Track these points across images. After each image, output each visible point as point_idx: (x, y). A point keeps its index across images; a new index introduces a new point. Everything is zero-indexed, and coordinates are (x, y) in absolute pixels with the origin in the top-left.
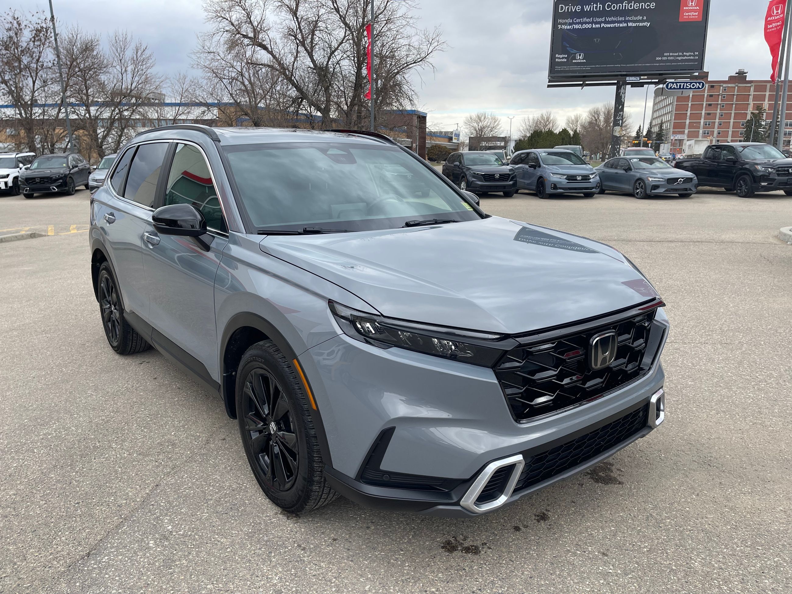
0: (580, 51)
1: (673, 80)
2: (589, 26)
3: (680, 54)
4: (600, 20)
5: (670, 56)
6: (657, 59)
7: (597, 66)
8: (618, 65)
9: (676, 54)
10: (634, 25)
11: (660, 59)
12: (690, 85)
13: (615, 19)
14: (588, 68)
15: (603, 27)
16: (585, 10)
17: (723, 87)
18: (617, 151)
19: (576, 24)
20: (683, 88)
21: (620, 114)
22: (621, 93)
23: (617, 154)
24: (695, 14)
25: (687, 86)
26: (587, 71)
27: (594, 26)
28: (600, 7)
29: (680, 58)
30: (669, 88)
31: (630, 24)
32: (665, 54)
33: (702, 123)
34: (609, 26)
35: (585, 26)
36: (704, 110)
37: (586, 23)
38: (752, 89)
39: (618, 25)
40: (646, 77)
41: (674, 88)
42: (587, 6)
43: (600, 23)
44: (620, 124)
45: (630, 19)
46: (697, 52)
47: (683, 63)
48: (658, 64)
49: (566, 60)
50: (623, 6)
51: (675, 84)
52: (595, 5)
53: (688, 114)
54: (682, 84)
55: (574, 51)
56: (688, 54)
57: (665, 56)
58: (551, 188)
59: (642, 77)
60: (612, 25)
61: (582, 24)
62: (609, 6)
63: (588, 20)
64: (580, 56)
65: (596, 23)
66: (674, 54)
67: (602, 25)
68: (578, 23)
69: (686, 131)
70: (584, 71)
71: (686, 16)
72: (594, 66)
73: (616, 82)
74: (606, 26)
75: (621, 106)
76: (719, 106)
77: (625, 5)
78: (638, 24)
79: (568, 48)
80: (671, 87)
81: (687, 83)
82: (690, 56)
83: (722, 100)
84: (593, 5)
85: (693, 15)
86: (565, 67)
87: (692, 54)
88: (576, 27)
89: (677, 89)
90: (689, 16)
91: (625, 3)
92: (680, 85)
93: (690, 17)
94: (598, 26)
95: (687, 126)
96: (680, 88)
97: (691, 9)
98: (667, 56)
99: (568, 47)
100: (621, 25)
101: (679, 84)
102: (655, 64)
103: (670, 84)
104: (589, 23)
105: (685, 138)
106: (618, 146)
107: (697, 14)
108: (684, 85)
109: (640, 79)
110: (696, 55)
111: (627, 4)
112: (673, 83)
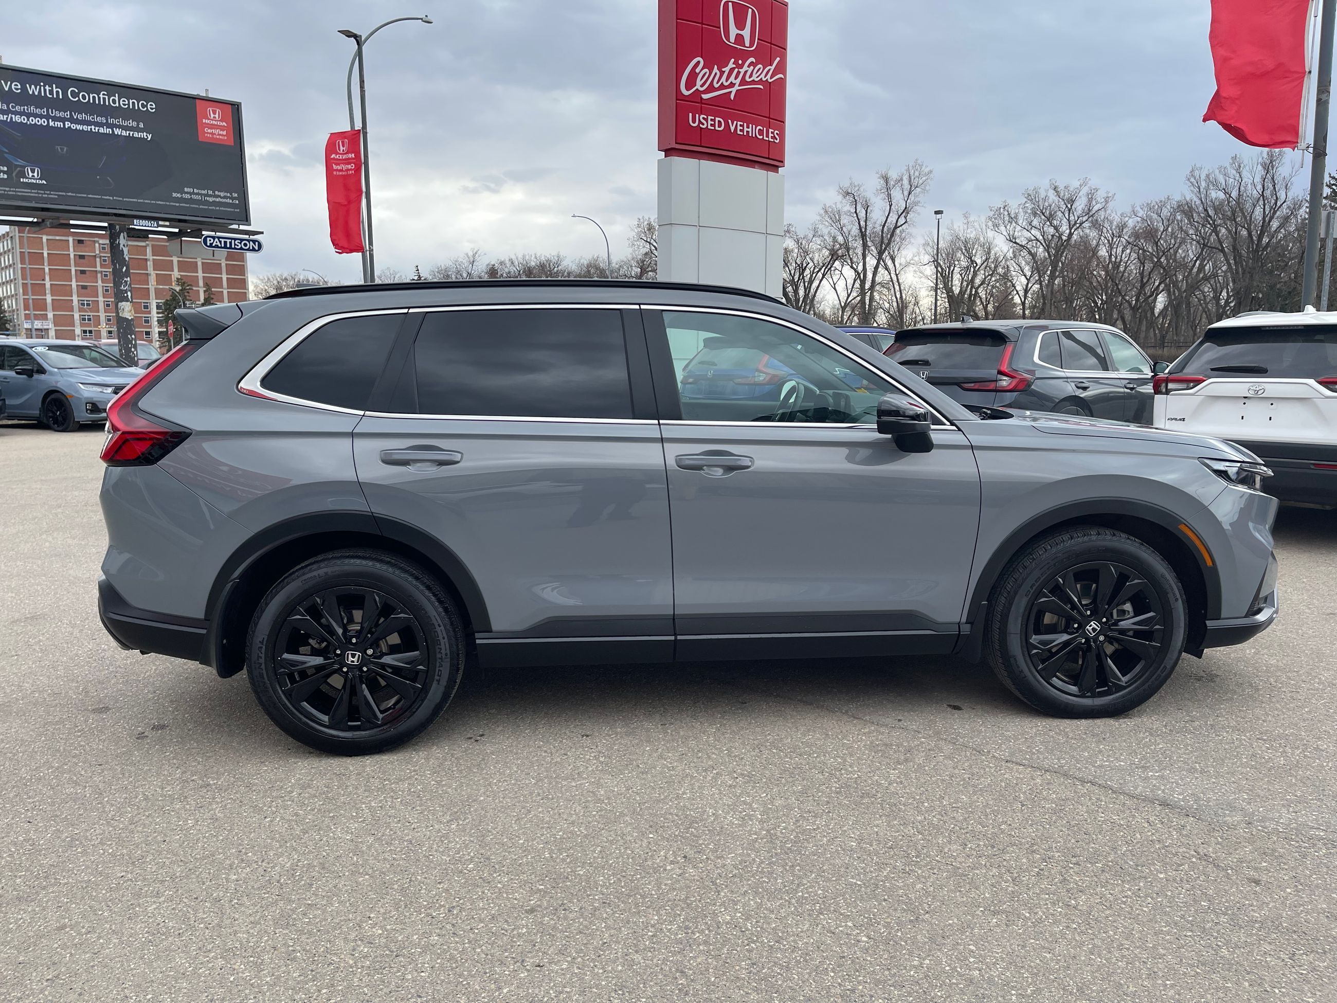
0: (33, 163)
1: (213, 234)
2: (43, 122)
3: (210, 192)
4: (62, 114)
5: (193, 193)
6: (174, 195)
7: (70, 194)
8: (108, 197)
9: (203, 192)
10: (124, 133)
11: (179, 195)
12: (241, 243)
13: (90, 118)
14: (53, 195)
15: (70, 127)
16: (31, 93)
17: (99, 244)
18: (132, 344)
19: (16, 113)
20: (231, 248)
21: (126, 282)
22: (121, 246)
23: (133, 350)
24: (221, 132)
25: (235, 245)
26: (52, 201)
27: (51, 124)
28: (57, 92)
29: (211, 199)
30: (208, 244)
31: (117, 131)
32: (186, 189)
33: (75, 303)
34: (79, 127)
35: (33, 121)
36: (74, 280)
37: (36, 116)
38: (149, 250)
39: (97, 128)
40: (167, 223)
41: (217, 246)
42: (33, 86)
43: (63, 120)
44: (129, 297)
45: (116, 122)
46: (235, 193)
47: (218, 208)
48: (177, 205)
49: (6, 176)
50: (99, 98)
51: (216, 240)
52: (47, 88)
53: (48, 286)
54: (228, 241)
55: (21, 162)
56: (222, 194)
57: (187, 193)
58: (87, 410)
59: (161, 223)
60: (85, 128)
61: (28, 116)
62: (74, 94)
63: (38, 111)
64: (33, 171)
65: (55, 119)
66: (200, 192)
67: (68, 124)
68: (21, 114)
69: (50, 315)
70: (47, 200)
71: (208, 133)
72: (64, 194)
73: (106, 224)
74: (74, 127)
75: (125, 268)
76: (99, 275)
77: (104, 99)
78: (131, 133)
79: (6, 155)
80: (211, 244)
81: (235, 239)
82: (225, 197)
83: (102, 266)
84: (44, 86)
85: (219, 135)
86: (7, 189)
87: (229, 195)
88: (17, 119)
89: (221, 247)
90: (212, 134)
91: (103, 94)
92: (225, 243)
93: (215, 136)
94: (60, 124)
95: (49, 307)
96: (225, 247)
97: (215, 125)
98: (190, 194)
99: (6, 153)
100: (101, 130)
101: (223, 240)
102: (172, 204)
103: (208, 239)
104: (41, 117)
105: (50, 327)
106: (133, 336)
107: (225, 133)
108: (231, 243)
109: (159, 226)
110: (235, 198)
111: (107, 97)
112: (214, 238)
